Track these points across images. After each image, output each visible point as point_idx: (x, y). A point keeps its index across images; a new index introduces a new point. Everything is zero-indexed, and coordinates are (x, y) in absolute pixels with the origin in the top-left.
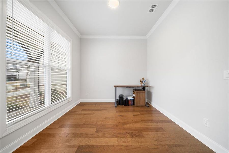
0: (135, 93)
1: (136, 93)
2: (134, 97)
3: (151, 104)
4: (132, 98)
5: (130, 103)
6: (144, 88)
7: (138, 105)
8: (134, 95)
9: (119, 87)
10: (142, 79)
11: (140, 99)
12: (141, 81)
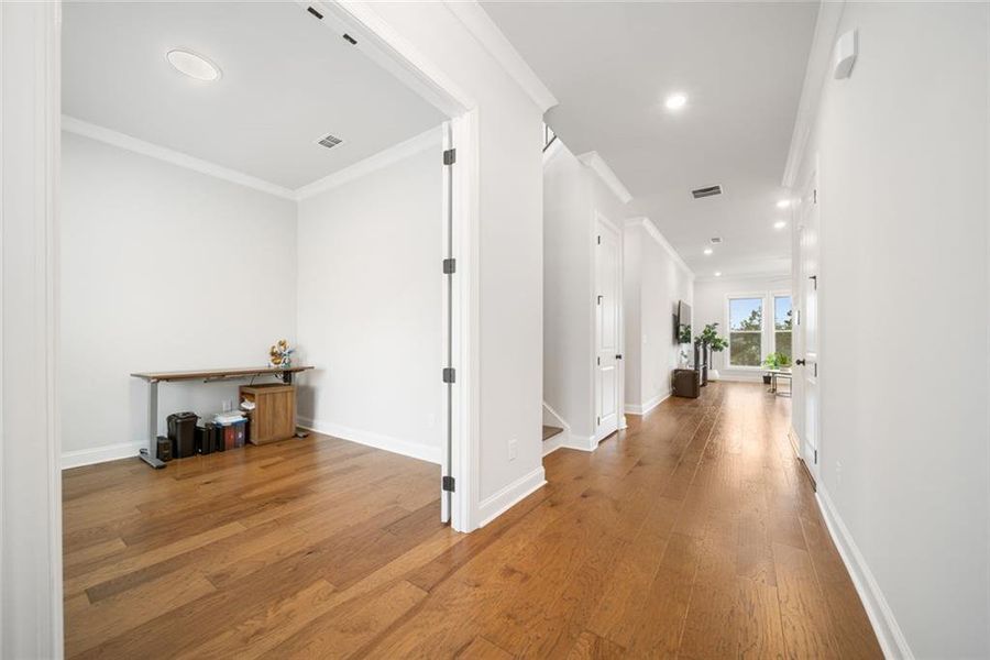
0: (257, 398)
1: (260, 395)
2: (248, 415)
3: (311, 426)
4: (241, 419)
5: (229, 437)
6: (288, 375)
7: (267, 438)
8: (249, 406)
9: (168, 379)
10: (276, 344)
11: (275, 415)
12: (273, 354)
